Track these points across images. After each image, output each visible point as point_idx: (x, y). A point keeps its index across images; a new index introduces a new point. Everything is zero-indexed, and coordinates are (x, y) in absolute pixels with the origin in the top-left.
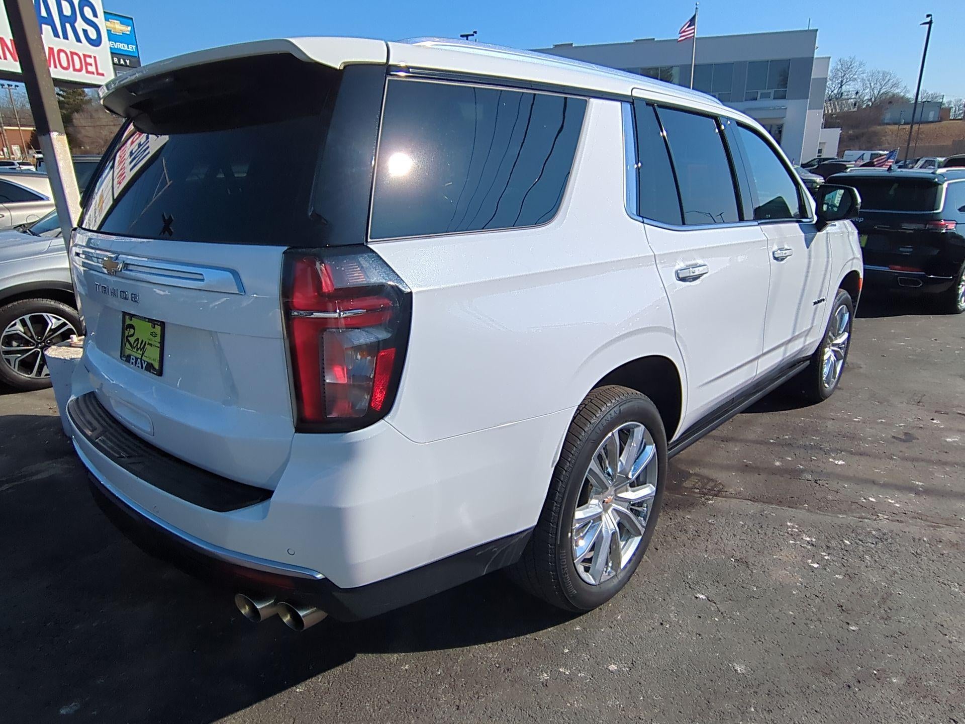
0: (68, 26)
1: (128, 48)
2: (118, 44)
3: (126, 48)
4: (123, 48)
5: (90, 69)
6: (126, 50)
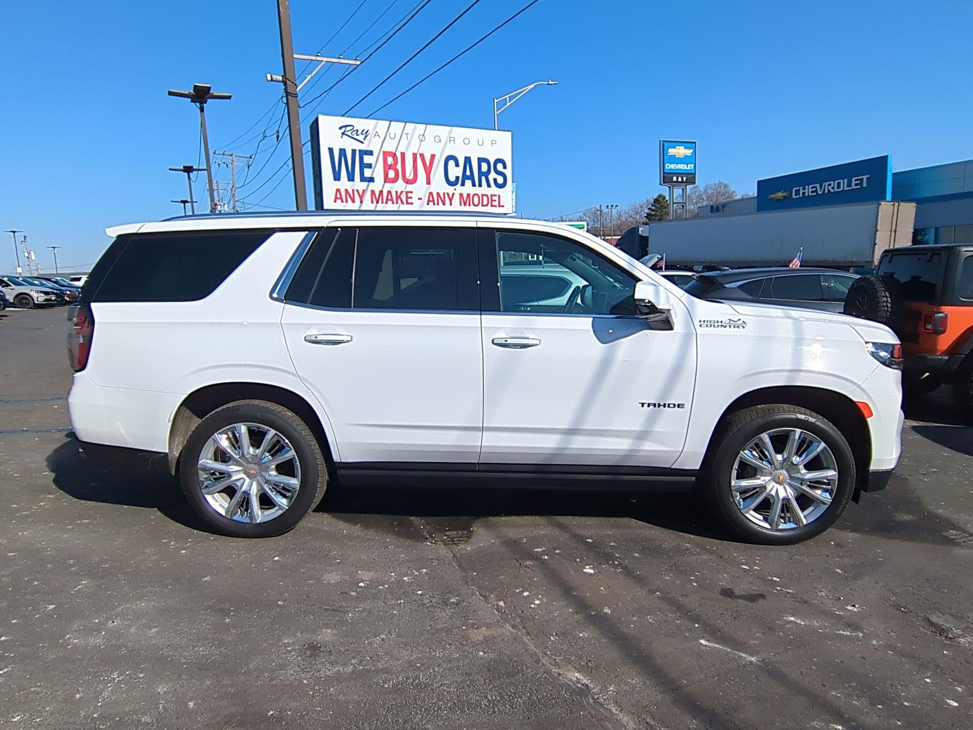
0: (483, 178)
1: (687, 167)
2: (679, 165)
3: (685, 167)
4: (683, 168)
5: (494, 203)
6: (685, 170)
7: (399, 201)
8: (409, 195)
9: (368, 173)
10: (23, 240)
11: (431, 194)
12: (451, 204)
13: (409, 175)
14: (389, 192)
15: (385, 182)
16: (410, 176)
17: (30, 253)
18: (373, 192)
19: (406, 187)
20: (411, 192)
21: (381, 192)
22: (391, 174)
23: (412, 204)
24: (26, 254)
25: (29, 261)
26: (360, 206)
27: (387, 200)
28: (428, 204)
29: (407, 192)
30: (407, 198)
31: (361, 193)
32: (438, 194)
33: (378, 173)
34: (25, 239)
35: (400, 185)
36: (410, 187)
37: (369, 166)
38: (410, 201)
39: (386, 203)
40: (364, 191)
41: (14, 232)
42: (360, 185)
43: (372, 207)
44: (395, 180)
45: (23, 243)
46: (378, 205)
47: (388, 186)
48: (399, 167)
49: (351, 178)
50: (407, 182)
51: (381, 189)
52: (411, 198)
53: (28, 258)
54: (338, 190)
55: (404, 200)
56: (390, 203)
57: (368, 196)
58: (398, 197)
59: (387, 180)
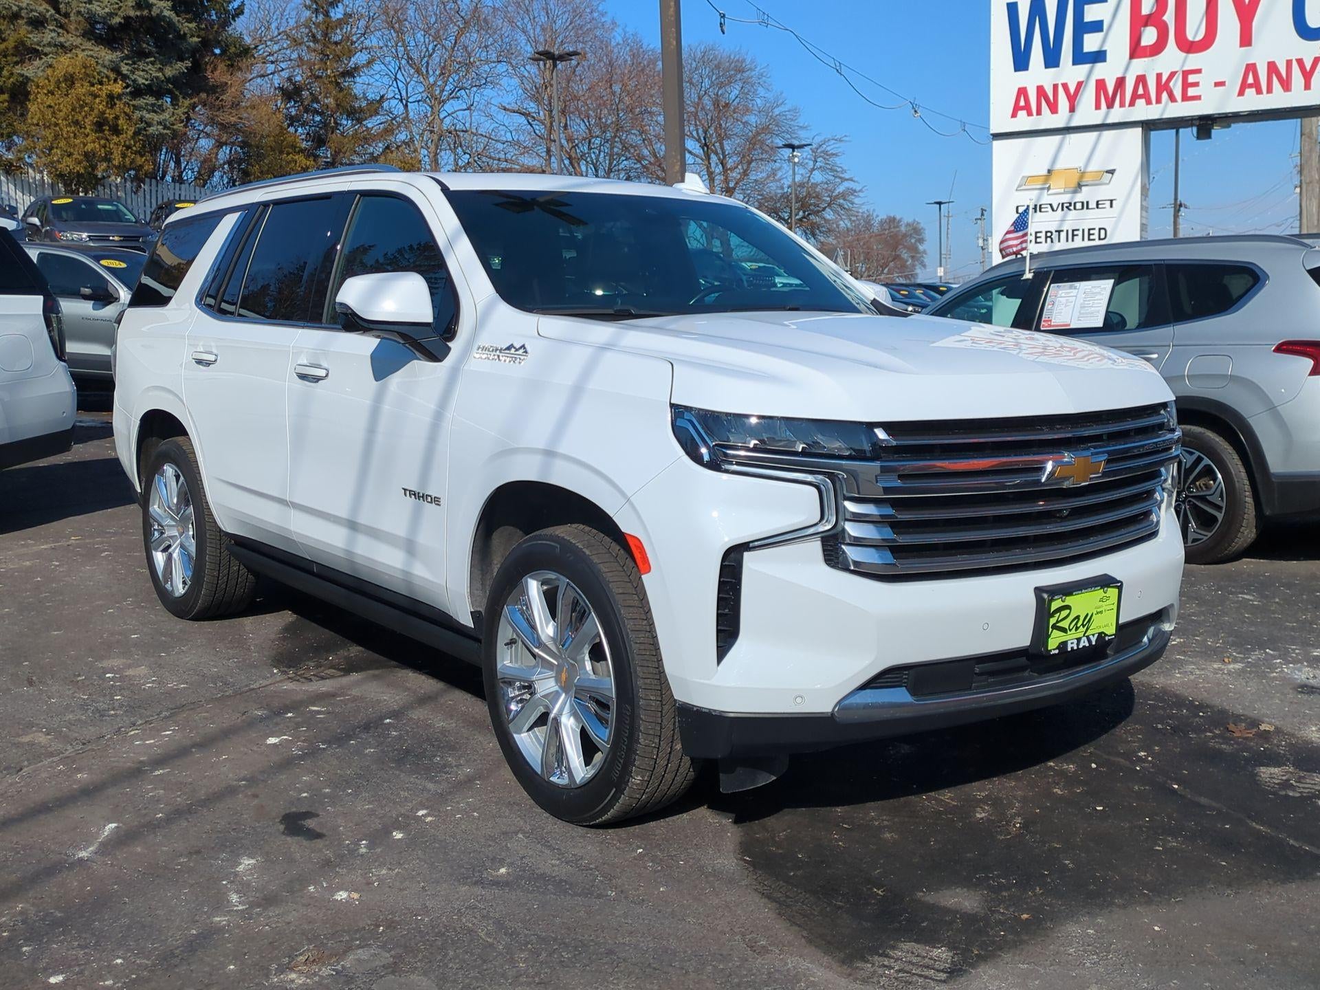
7: (1165, 96)
8: (1191, 79)
9: (1091, 42)
10: (979, 217)
11: (1251, 68)
12: (1307, 86)
13: (1195, 29)
14: (1141, 79)
15: (1132, 56)
16: (1195, 36)
17: (987, 240)
18: (1101, 85)
19: (1185, 59)
20: (1198, 71)
21: (1120, 82)
22: (1149, 36)
23: (1198, 98)
24: (981, 242)
25: (983, 254)
26: (1070, 119)
27: (1135, 96)
28: (1241, 93)
29: (1186, 74)
30: (1186, 85)
31: (1072, 90)
32: (1272, 67)
33: (1117, 41)
34: (982, 215)
35: (1171, 59)
36: (1194, 60)
37: (1097, 26)
38: (1191, 92)
39: (1132, 104)
40: (1080, 85)
41: (940, 203)
42: (1070, 73)
43: (1097, 118)
44: (1157, 48)
45: (979, 221)
46: (1112, 111)
47: (1140, 66)
48: (1169, 17)
49: (1052, 60)
50: (1188, 47)
51: (1120, 75)
52: (1196, 84)
53: (983, 249)
54: (1022, 92)
55: (1178, 93)
56: (1141, 102)
57: (1089, 94)
58: (1163, 87)
59: (1136, 50)
